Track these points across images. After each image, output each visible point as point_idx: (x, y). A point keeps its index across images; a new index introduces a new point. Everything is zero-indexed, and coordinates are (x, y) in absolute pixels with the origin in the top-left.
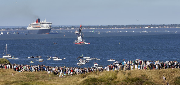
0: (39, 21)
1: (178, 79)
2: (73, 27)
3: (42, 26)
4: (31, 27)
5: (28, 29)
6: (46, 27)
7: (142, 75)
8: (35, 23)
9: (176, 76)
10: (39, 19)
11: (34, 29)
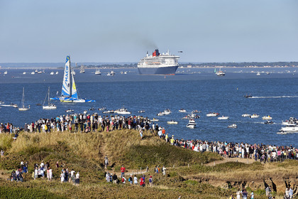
0: (157, 53)
1: (132, 150)
2: (190, 64)
3: (163, 62)
4: (144, 64)
5: (138, 66)
6: (169, 63)
7: (59, 143)
8: (151, 57)
9: (129, 144)
10: (157, 51)
11: (149, 66)
